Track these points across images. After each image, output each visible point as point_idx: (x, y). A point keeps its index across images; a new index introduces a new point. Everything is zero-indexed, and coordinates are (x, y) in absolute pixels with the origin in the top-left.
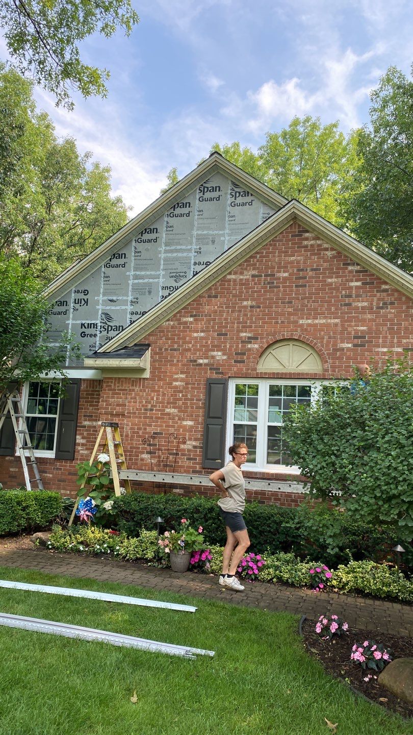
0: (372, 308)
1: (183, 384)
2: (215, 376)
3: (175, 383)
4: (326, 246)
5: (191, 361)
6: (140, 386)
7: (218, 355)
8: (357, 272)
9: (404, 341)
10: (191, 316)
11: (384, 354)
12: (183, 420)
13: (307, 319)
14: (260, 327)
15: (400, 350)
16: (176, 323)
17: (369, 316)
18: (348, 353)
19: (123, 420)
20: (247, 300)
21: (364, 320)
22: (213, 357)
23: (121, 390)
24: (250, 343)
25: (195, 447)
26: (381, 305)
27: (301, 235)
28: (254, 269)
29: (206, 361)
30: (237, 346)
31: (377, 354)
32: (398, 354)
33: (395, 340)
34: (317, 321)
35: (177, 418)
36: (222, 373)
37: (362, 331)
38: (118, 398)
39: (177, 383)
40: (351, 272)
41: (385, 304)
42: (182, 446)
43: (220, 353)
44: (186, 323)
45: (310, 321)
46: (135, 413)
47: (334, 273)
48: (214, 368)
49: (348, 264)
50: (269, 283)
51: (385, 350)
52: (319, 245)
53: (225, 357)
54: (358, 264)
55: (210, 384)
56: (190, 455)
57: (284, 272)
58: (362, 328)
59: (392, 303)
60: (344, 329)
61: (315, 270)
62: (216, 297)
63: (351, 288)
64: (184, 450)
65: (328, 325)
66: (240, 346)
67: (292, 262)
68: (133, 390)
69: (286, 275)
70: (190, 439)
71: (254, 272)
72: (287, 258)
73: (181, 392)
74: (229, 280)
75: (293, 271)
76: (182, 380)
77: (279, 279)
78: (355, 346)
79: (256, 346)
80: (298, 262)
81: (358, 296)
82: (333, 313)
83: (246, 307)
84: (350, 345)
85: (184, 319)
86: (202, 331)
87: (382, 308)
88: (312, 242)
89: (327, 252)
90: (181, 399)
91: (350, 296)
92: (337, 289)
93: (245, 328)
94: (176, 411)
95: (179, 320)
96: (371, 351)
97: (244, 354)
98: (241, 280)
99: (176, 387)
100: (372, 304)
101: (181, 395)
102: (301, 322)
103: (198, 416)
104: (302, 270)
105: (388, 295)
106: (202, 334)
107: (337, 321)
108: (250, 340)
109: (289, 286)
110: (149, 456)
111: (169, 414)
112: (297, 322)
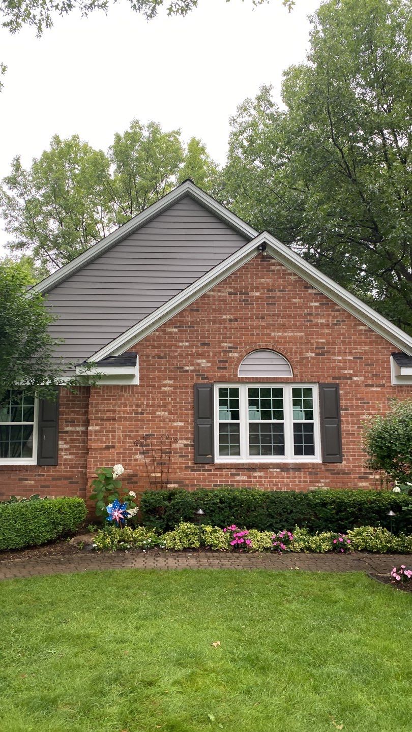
0: (328, 325)
1: (172, 388)
2: (201, 381)
3: (163, 388)
4: (290, 271)
5: (178, 368)
6: (129, 392)
7: (203, 362)
8: (315, 294)
9: (354, 351)
10: (176, 327)
11: (340, 361)
12: (174, 421)
13: (278, 332)
14: (239, 338)
15: (351, 358)
16: (161, 333)
17: (326, 331)
18: (312, 361)
19: (114, 424)
20: (226, 314)
21: (323, 334)
22: (198, 364)
23: (110, 396)
24: (231, 352)
25: (186, 445)
26: (335, 322)
27: (269, 261)
28: (230, 287)
29: (192, 368)
30: (220, 355)
31: (335, 361)
32: (350, 361)
33: (347, 351)
34: (286, 334)
35: (167, 420)
36: (207, 379)
37: (322, 343)
38: (108, 403)
39: (166, 389)
40: (310, 294)
41: (338, 321)
42: (174, 445)
44: (171, 333)
45: (280, 334)
46: (126, 417)
47: (297, 294)
48: (200, 374)
49: (309, 288)
50: (244, 300)
51: (340, 358)
52: (284, 271)
53: (209, 365)
54: (316, 288)
55: (196, 389)
56: (182, 453)
57: (256, 291)
58: (322, 340)
59: (343, 321)
60: (308, 341)
61: (282, 291)
62: (197, 310)
63: (311, 307)
64: (176, 449)
65: (295, 338)
66: (222, 354)
67: (262, 284)
68: (123, 396)
69: (258, 294)
70: (181, 439)
71: (230, 291)
72: (258, 280)
73: (170, 396)
74: (209, 296)
75: (264, 290)
76: (170, 385)
77: (253, 297)
78: (317, 355)
79: (236, 355)
80: (268, 284)
81: (317, 314)
82: (298, 328)
83: (224, 320)
84: (313, 354)
85: (170, 330)
86: (187, 341)
87: (336, 324)
88: (278, 267)
89: (290, 277)
90: (170, 403)
91: (311, 314)
92: (300, 308)
93: (225, 339)
94: (166, 413)
95: (165, 330)
96: (329, 359)
97: (226, 361)
98: (219, 296)
99: (165, 392)
100: (328, 321)
101: (170, 399)
102: (273, 334)
103: (187, 417)
104: (271, 291)
105: (340, 314)
106: (187, 344)
107: (302, 334)
108: (230, 349)
109: (261, 304)
110: (143, 456)
111: (159, 417)
112: (270, 334)
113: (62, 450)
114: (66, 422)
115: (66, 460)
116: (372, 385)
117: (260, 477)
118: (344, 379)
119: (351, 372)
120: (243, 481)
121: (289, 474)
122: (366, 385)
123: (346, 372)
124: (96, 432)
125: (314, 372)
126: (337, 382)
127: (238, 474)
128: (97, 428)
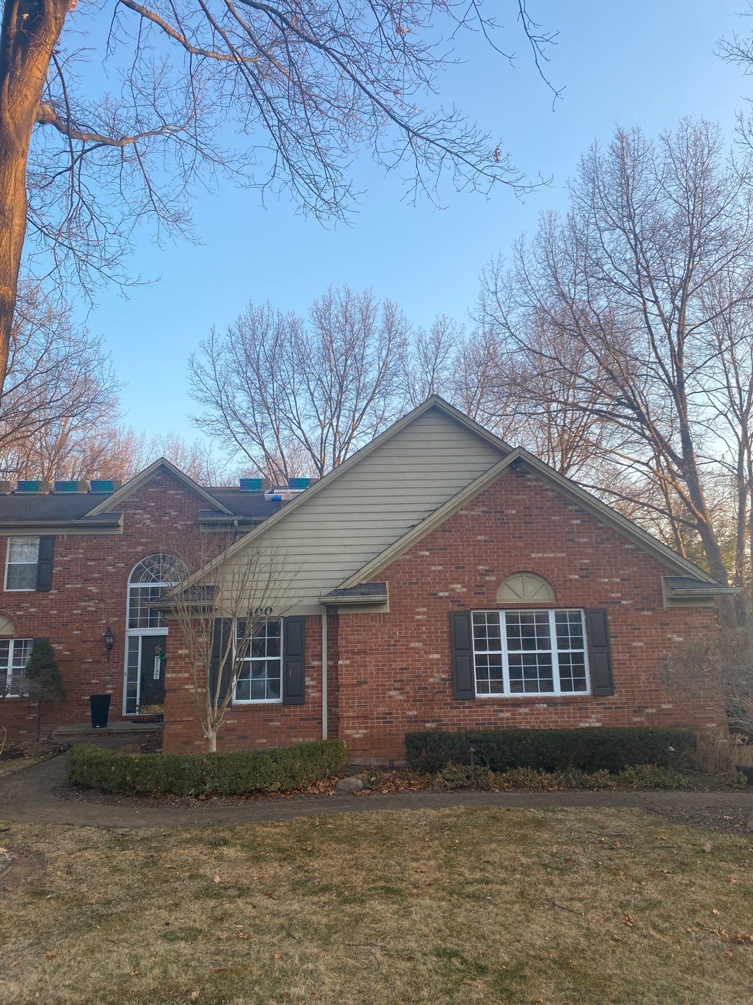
0: (592, 544)
1: (425, 617)
2: (457, 608)
4: (547, 487)
5: (432, 594)
6: (380, 622)
7: (458, 588)
8: (576, 511)
9: (621, 572)
10: (427, 550)
11: (606, 584)
12: (430, 653)
13: (538, 552)
14: (495, 560)
15: (618, 580)
16: (412, 556)
17: (590, 551)
18: (576, 583)
19: (365, 658)
20: (481, 534)
21: (586, 554)
22: (453, 590)
23: (359, 626)
24: (488, 575)
25: (443, 679)
26: (599, 541)
27: (524, 477)
28: (484, 506)
29: (446, 594)
30: (476, 579)
31: (601, 583)
32: (617, 583)
33: (614, 572)
34: (546, 555)
35: (422, 652)
36: (463, 605)
37: (586, 564)
38: (358, 635)
39: (419, 617)
40: (570, 511)
41: (602, 540)
42: (431, 680)
43: (459, 586)
44: (422, 556)
45: (540, 555)
46: (378, 650)
47: (556, 511)
48: (454, 599)
49: (568, 504)
50: (499, 519)
51: (606, 580)
52: (541, 486)
53: (465, 590)
54: (576, 505)
55: (452, 616)
56: (439, 688)
57: (513, 509)
58: (585, 561)
59: (608, 539)
60: (571, 562)
61: (539, 508)
62: (450, 531)
63: (573, 525)
64: (432, 683)
65: (555, 558)
66: (478, 578)
67: (518, 501)
68: (374, 626)
69: (514, 512)
70: (438, 672)
71: (484, 509)
72: (514, 497)
73: (424, 625)
74: (461, 516)
75: (520, 508)
76: (423, 613)
77: (508, 515)
78: (581, 577)
79: (494, 578)
80: (524, 501)
81: (579, 532)
82: (559, 548)
83: (479, 541)
84: (577, 577)
85: (421, 553)
86: (439, 565)
87: (600, 543)
88: (534, 483)
90: (425, 633)
91: (572, 533)
92: (560, 526)
93: (481, 561)
94: (421, 644)
95: (416, 554)
96: (595, 581)
97: (483, 586)
98: (473, 515)
99: (418, 621)
100: (591, 540)
101: (424, 629)
102: (533, 555)
103: (444, 648)
104: (528, 508)
105: (604, 532)
106: (440, 568)
107: (564, 554)
108: (487, 573)
109: (517, 523)
110: (398, 692)
111: (414, 648)
112: (529, 555)
113: (308, 687)
114: (312, 656)
115: (313, 698)
116: (643, 610)
117: (526, 714)
118: (611, 603)
120: (507, 719)
121: (557, 709)
122: (636, 610)
123: (613, 595)
124: (347, 666)
125: (580, 596)
126: (605, 606)
127: (502, 711)
128: (348, 662)
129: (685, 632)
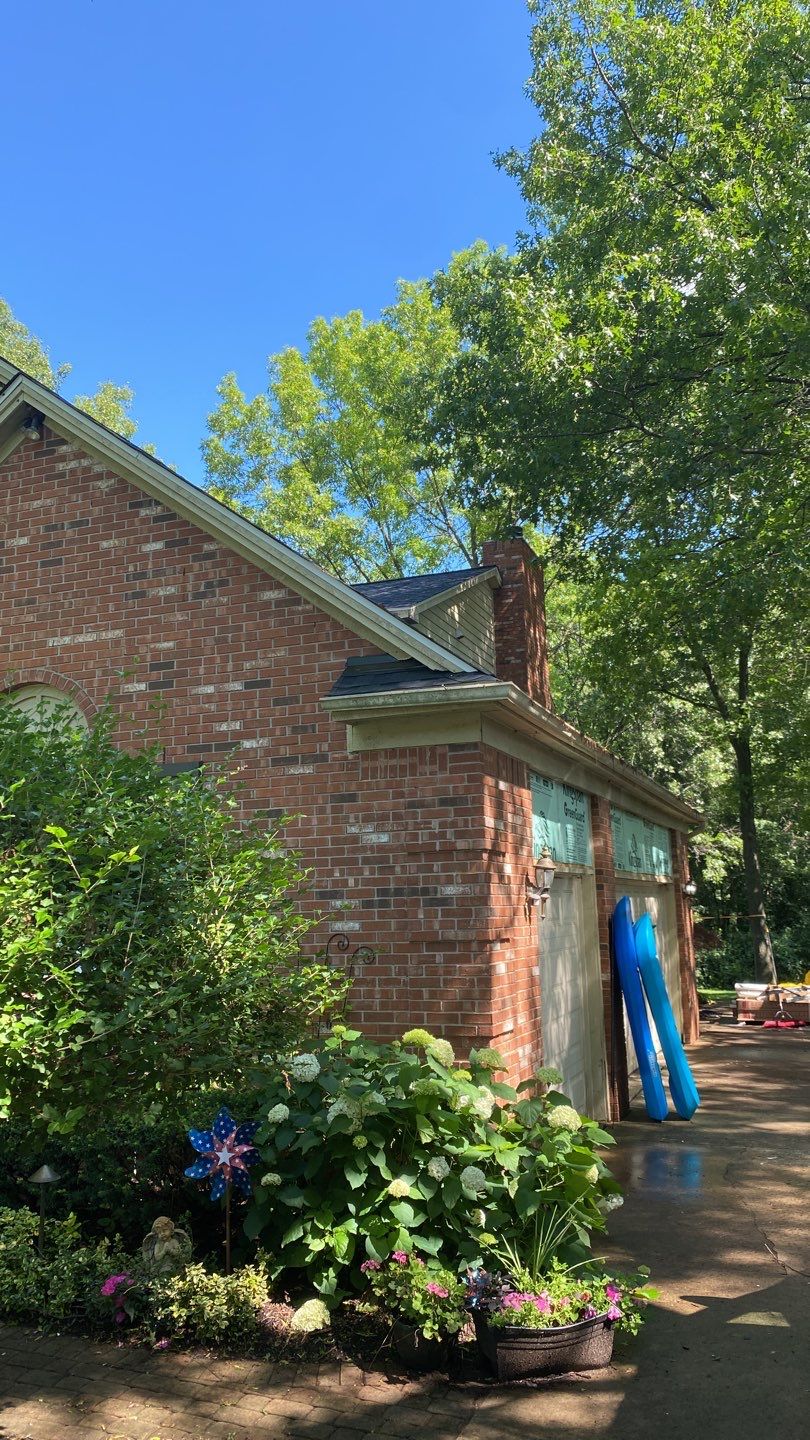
0: (184, 598)
4: (97, 469)
8: (157, 519)
9: (247, 665)
11: (209, 698)
13: (64, 634)
15: (237, 686)
17: (179, 617)
18: (140, 704)
21: (169, 626)
26: (202, 589)
27: (53, 452)
31: (196, 699)
32: (236, 695)
33: (230, 666)
34: (81, 639)
37: (168, 652)
40: (144, 521)
41: (209, 585)
47: (113, 527)
49: (140, 505)
51: (210, 689)
52: (87, 470)
54: (158, 503)
57: (22, 535)
58: (166, 645)
59: (223, 583)
60: (132, 649)
61: (78, 524)
63: (145, 556)
65: (102, 645)
67: (36, 513)
69: (24, 541)
72: (27, 504)
75: (38, 530)
77: (12, 551)
78: (153, 686)
80: (47, 511)
81: (157, 573)
82: (111, 617)
84: (143, 687)
87: (203, 595)
88: (73, 464)
89: (100, 483)
91: (142, 575)
92: (118, 562)
96: (182, 694)
100: (184, 589)
102: (51, 642)
104: (54, 528)
105: (215, 565)
107: (118, 633)
109: (28, 567)
112: (44, 644)
118: (219, 747)
119: (237, 726)
122: (276, 762)
123: (224, 727)
125: (146, 734)
126: (201, 757)
129: (397, 817)
